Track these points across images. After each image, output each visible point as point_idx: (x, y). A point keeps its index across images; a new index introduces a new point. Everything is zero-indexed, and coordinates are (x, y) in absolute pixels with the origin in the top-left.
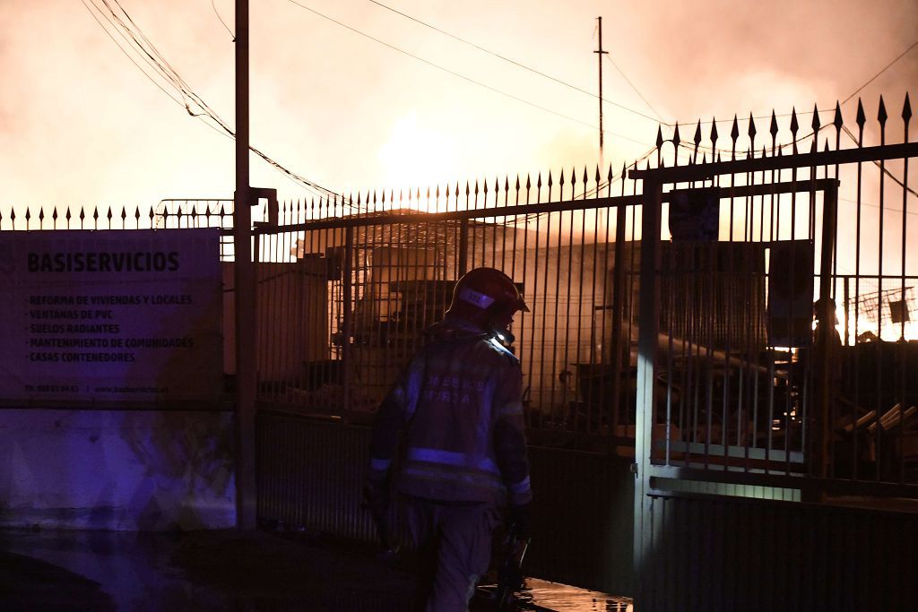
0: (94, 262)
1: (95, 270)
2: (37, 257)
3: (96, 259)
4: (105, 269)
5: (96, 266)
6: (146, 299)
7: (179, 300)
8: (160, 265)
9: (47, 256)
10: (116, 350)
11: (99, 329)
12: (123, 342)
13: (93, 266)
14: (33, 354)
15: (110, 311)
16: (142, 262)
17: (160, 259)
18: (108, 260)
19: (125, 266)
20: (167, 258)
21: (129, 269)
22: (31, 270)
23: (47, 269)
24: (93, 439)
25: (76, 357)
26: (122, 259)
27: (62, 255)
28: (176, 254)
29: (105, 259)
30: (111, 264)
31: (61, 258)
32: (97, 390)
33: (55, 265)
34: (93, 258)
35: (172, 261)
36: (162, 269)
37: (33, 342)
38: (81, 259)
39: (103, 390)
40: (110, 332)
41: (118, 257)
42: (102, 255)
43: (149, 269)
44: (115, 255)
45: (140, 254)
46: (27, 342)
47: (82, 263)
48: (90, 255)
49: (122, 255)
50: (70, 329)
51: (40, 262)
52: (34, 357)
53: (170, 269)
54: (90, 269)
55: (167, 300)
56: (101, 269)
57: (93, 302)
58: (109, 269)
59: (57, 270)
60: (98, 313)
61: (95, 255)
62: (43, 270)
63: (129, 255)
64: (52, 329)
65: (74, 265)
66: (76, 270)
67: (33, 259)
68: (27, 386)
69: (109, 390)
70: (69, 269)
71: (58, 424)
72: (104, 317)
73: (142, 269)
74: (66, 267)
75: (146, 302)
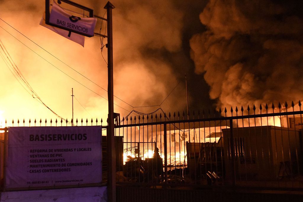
0: (56, 137)
1: (56, 140)
2: (33, 136)
3: (57, 136)
4: (60, 140)
5: (57, 139)
6: (75, 150)
7: (87, 150)
8: (80, 138)
9: (37, 135)
10: (64, 168)
11: (57, 160)
12: (66, 165)
13: (55, 139)
14: (30, 171)
15: (61, 154)
16: (74, 137)
17: (80, 136)
18: (61, 137)
19: (67, 138)
20: (83, 135)
21: (69, 139)
22: (31, 140)
23: (37, 140)
24: (55, 200)
25: (48, 171)
26: (66, 137)
27: (43, 135)
28: (86, 134)
29: (60, 136)
30: (62, 138)
31: (43, 136)
32: (56, 182)
33: (40, 139)
34: (55, 136)
35: (84, 136)
36: (81, 139)
37: (31, 166)
38: (51, 136)
39: (58, 182)
40: (61, 161)
41: (65, 136)
42: (59, 135)
43: (76, 139)
44: (63, 135)
45: (73, 135)
46: (28, 166)
47: (51, 138)
48: (54, 135)
49: (66, 135)
50: (46, 161)
51: (34, 137)
52: (31, 171)
53: (84, 139)
54: (54, 140)
55: (83, 149)
56: (58, 140)
57: (55, 151)
58: (61, 140)
59: (41, 140)
60: (57, 155)
61: (56, 135)
62: (35, 140)
63: (69, 135)
64: (38, 161)
65: (48, 139)
66: (49, 140)
67: (32, 136)
68: (28, 182)
69: (61, 182)
70: (46, 140)
71: (41, 195)
72: (59, 156)
73: (73, 140)
74: (45, 140)
75: (75, 151)
